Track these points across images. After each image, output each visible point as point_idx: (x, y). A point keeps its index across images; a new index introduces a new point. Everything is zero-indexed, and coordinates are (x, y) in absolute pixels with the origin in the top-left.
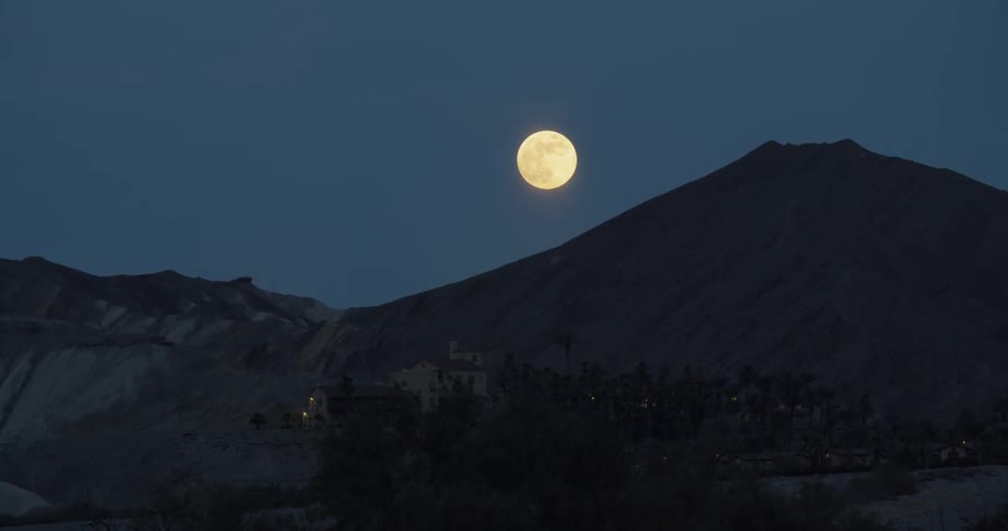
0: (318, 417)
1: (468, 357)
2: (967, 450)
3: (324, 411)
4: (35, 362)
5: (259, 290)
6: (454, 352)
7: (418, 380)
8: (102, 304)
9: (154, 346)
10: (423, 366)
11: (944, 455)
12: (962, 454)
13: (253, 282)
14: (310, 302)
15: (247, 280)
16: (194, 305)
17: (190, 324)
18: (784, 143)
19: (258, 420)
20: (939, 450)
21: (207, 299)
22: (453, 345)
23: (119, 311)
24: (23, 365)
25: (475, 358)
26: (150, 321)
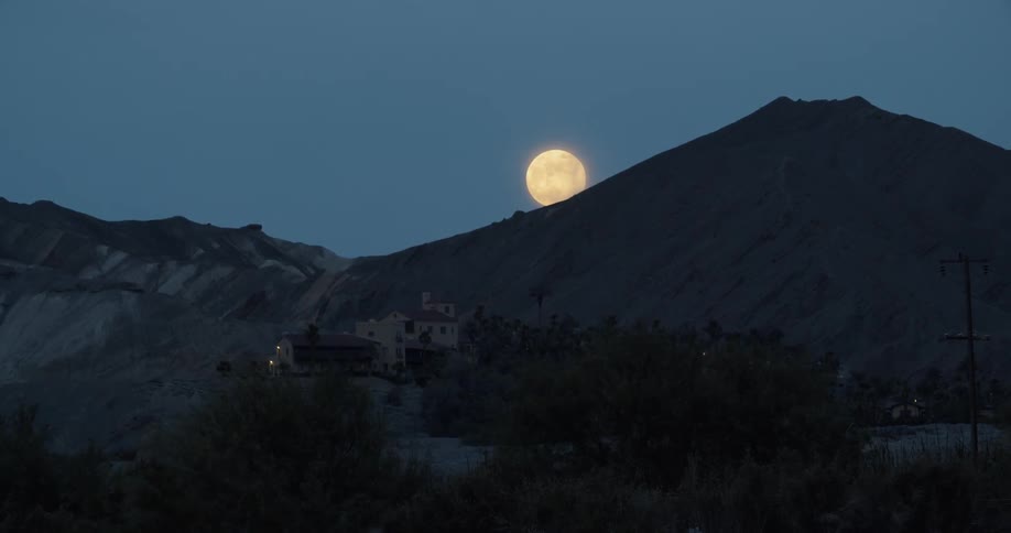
0: (284, 366)
1: (441, 308)
2: (920, 408)
3: (290, 360)
5: (267, 237)
6: (428, 303)
7: (385, 333)
8: (104, 249)
9: (125, 293)
10: (395, 316)
11: (896, 414)
12: (914, 412)
13: (263, 230)
14: (319, 250)
15: (260, 227)
16: (201, 251)
17: (190, 270)
18: (796, 99)
19: (224, 368)
20: (893, 407)
21: (216, 246)
22: (426, 296)
23: (120, 256)
25: (447, 309)
26: (150, 267)
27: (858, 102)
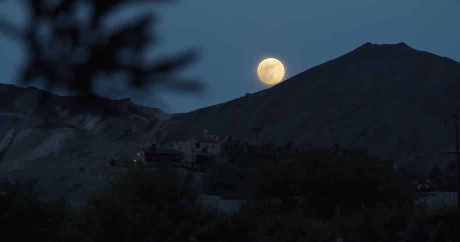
0: (141, 163)
1: (212, 137)
2: (430, 184)
3: (143, 160)
4: (15, 134)
5: (133, 104)
6: (206, 134)
7: (187, 148)
8: (59, 108)
9: (68, 128)
10: (191, 140)
11: (419, 187)
12: (427, 186)
13: (131, 101)
14: (157, 110)
15: (129, 99)
18: (374, 44)
19: (113, 163)
20: (417, 185)
21: (110, 108)
22: (205, 131)
23: (66, 112)
24: (9, 135)
25: (215, 138)
26: (80, 117)
27: (402, 45)
